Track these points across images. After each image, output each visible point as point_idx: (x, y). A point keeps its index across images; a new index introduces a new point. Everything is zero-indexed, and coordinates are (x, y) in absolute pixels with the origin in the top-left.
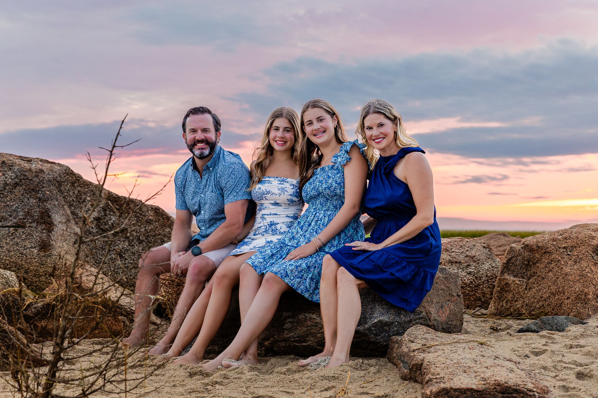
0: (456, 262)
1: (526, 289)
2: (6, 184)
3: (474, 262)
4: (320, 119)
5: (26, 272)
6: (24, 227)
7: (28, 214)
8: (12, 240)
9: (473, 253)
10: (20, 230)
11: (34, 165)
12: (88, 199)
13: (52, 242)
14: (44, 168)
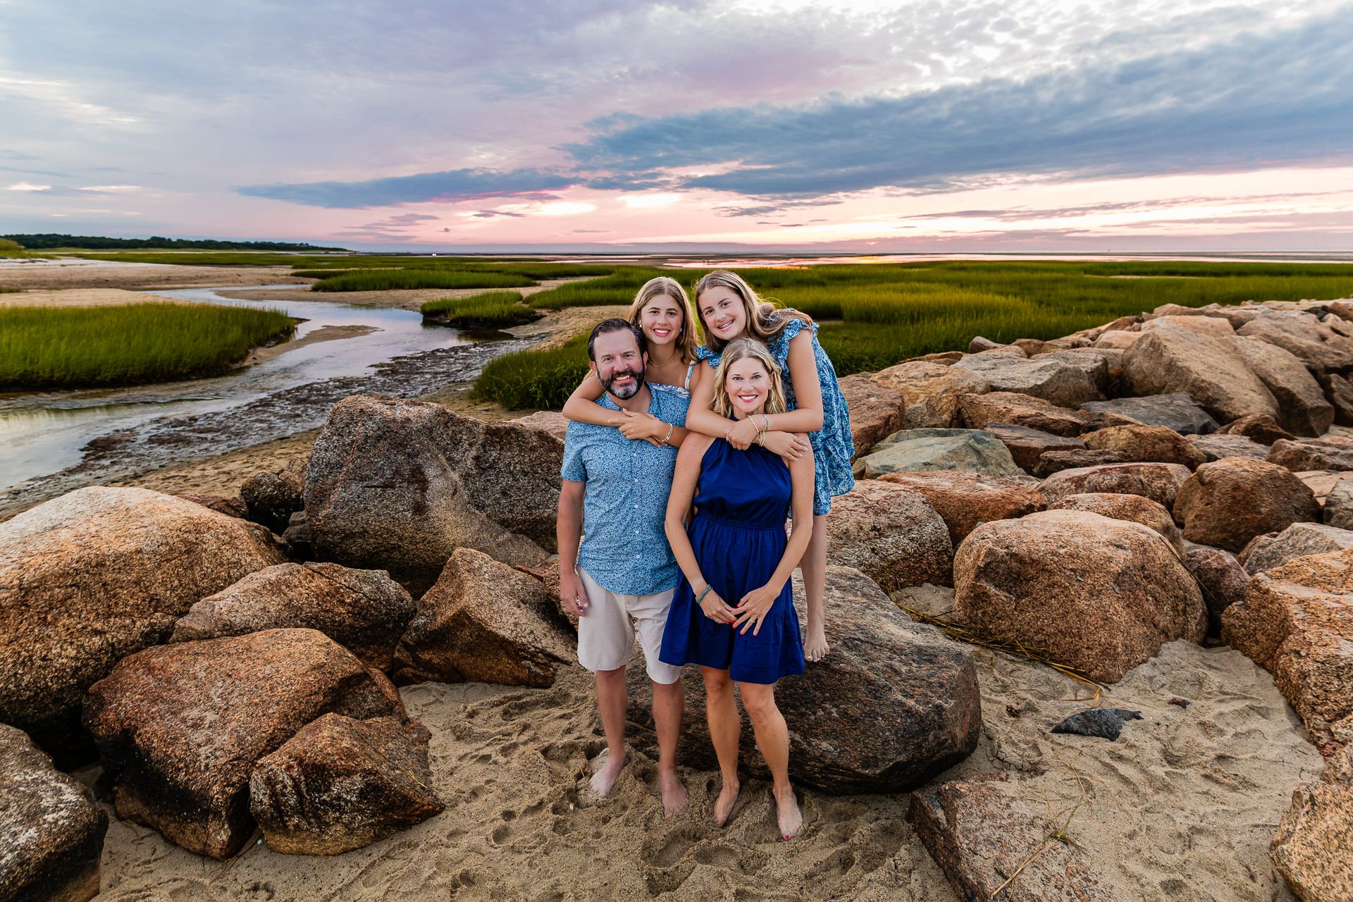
0: (897, 527)
1: (1015, 609)
2: (367, 437)
3: (916, 524)
4: (724, 304)
5: (401, 539)
6: (393, 487)
7: (397, 472)
8: (380, 502)
9: (913, 513)
10: (390, 491)
11: (398, 412)
12: (465, 437)
13: (427, 503)
14: (411, 416)
